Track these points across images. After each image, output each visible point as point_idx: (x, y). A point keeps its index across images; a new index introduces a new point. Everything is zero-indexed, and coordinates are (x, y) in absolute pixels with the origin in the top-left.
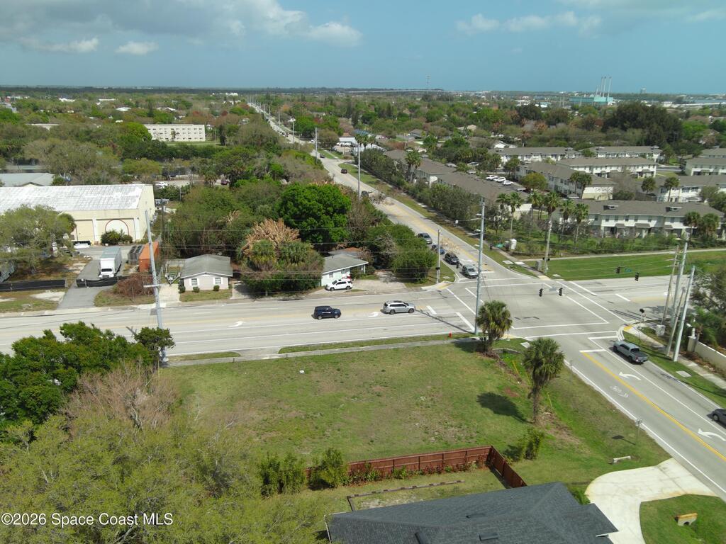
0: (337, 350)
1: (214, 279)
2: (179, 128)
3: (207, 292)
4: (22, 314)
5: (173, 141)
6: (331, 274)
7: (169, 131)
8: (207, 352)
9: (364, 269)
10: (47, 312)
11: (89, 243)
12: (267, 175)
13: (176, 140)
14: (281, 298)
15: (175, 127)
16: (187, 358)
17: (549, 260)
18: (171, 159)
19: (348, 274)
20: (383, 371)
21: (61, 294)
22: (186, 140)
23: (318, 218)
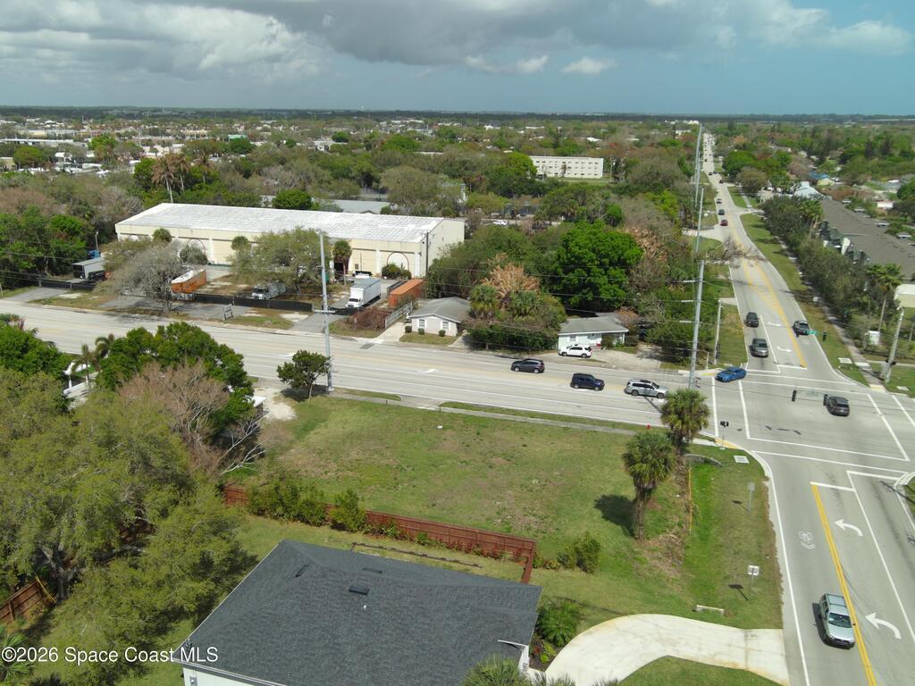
0: (500, 416)
1: (442, 322)
2: (572, 162)
3: (430, 335)
4: (259, 329)
5: (562, 177)
6: (573, 337)
7: (560, 164)
8: (373, 391)
9: (622, 339)
10: (279, 331)
11: (370, 274)
12: (601, 218)
13: (566, 175)
14: (500, 354)
15: (566, 160)
16: (352, 392)
17: (894, 363)
18: (519, 196)
19: (599, 341)
20: (524, 446)
21: (304, 317)
22: (579, 176)
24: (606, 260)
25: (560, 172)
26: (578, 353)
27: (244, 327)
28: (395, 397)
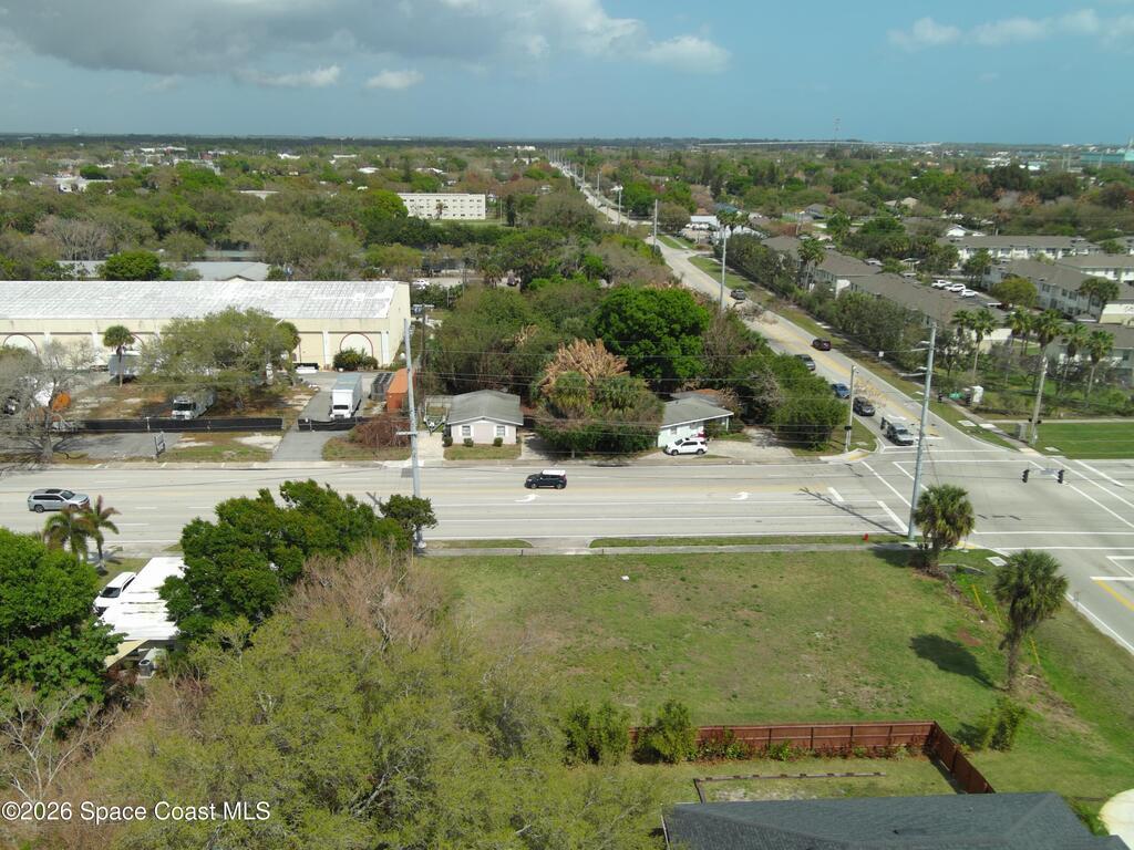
0: (681, 549)
1: (495, 428)
3: (484, 447)
4: (223, 465)
5: (438, 219)
8: (482, 538)
9: (726, 424)
10: (256, 465)
11: (316, 366)
12: (579, 272)
13: (443, 217)
16: (453, 544)
17: (1039, 422)
18: (435, 246)
19: (701, 430)
20: (755, 586)
21: (276, 439)
22: (458, 217)
23: (657, 341)
24: (677, 327)
25: (434, 212)
26: (693, 449)
27: (196, 465)
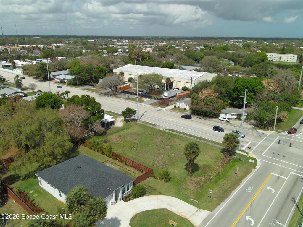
1: (185, 106)
2: (283, 56)
3: (182, 109)
5: (279, 61)
6: (226, 114)
7: (279, 57)
10: (139, 103)
11: (178, 89)
15: (282, 55)
16: (143, 122)
22: (286, 61)
26: (225, 120)
28: (155, 125)
